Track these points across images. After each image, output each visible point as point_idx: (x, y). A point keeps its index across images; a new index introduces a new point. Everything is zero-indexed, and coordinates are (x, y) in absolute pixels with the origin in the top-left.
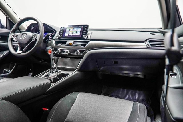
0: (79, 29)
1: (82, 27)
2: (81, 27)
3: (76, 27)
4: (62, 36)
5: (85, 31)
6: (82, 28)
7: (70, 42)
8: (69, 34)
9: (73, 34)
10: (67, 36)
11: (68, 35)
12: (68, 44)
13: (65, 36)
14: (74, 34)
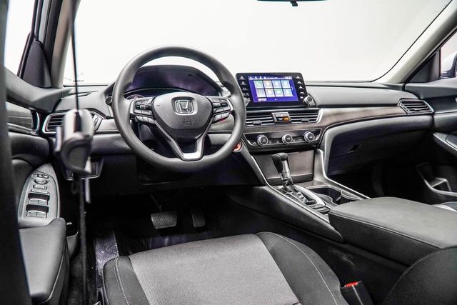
0: (286, 84)
1: (290, 78)
2: (287, 78)
3: (276, 78)
4: (252, 99)
5: (301, 87)
6: (290, 81)
7: (282, 116)
8: (268, 96)
9: (277, 96)
10: (265, 100)
11: (268, 98)
12: (280, 119)
13: (260, 100)
14: (279, 94)
